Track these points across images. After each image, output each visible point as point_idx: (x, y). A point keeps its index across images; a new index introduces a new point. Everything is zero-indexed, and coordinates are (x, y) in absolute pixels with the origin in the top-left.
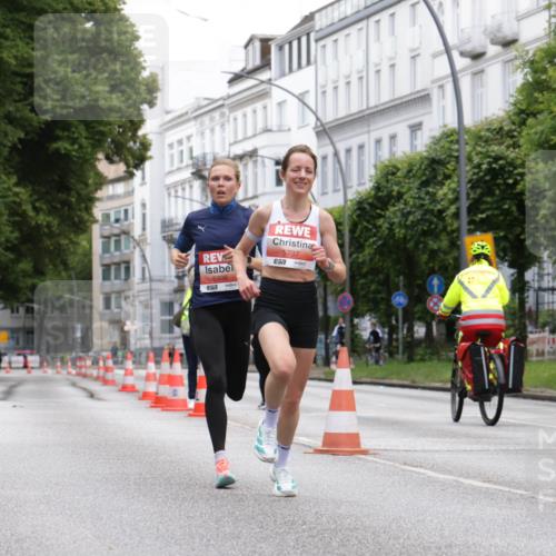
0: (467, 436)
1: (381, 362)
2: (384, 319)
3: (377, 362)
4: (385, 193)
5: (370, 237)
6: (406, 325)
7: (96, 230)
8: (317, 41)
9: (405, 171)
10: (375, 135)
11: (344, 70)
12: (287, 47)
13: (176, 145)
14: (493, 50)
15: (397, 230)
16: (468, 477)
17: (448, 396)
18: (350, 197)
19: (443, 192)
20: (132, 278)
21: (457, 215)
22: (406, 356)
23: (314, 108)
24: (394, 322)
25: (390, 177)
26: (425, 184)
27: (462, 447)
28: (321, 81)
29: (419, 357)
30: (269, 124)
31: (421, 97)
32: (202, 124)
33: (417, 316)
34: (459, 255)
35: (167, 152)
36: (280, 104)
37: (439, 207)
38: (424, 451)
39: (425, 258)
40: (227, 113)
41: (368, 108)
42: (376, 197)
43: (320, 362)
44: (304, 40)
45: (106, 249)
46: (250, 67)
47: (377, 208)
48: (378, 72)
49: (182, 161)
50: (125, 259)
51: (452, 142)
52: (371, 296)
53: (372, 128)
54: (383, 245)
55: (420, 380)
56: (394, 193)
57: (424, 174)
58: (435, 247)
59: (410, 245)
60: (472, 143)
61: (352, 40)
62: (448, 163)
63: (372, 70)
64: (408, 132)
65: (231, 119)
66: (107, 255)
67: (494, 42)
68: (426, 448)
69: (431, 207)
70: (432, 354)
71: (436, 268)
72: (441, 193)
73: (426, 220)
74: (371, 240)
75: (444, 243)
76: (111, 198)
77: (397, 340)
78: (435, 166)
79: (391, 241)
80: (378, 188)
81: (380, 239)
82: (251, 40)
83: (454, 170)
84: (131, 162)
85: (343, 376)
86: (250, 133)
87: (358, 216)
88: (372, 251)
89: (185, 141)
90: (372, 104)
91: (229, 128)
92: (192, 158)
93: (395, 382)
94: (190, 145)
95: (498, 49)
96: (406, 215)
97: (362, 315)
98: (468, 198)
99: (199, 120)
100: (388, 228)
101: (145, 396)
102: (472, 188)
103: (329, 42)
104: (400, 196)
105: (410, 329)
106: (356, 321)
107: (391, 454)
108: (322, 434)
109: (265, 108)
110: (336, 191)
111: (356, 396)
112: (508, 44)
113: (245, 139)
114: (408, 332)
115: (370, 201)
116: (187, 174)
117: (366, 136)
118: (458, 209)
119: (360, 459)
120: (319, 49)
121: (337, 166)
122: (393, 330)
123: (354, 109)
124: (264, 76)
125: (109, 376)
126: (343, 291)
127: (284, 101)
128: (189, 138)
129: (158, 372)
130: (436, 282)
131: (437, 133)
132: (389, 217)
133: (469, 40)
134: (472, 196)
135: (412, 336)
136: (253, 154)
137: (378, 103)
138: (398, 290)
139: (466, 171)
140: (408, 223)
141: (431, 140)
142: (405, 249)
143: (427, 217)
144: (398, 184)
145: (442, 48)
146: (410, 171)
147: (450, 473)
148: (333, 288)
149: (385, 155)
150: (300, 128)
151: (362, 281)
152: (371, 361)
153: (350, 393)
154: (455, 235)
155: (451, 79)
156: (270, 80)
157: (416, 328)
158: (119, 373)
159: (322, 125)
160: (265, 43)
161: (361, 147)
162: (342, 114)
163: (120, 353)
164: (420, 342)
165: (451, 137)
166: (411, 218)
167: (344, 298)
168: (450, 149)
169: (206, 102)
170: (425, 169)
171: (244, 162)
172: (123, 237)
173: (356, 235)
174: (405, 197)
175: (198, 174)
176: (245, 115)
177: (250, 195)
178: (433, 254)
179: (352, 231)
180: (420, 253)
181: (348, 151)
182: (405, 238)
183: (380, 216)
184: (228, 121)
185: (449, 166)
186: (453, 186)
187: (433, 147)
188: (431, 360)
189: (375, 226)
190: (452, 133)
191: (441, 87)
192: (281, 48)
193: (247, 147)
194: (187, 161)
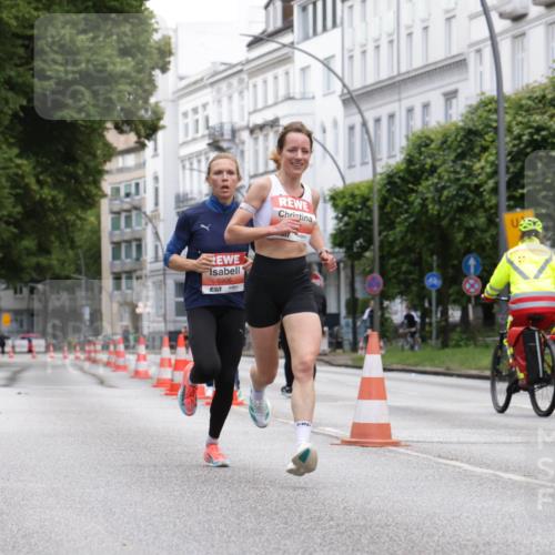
0: (506, 427)
1: (416, 348)
2: (416, 302)
3: (412, 348)
4: (417, 166)
5: (402, 214)
6: (440, 309)
7: (105, 205)
8: (343, 1)
9: (439, 142)
10: (406, 104)
11: (374, 33)
12: (311, 7)
13: (190, 114)
14: (535, 11)
15: (430, 207)
16: (507, 470)
17: (487, 384)
18: (379, 170)
19: (480, 165)
20: (144, 257)
21: (495, 190)
22: (439, 341)
23: (340, 75)
24: (427, 305)
25: (423, 149)
26: (461, 156)
27: (502, 439)
29: (454, 342)
30: (291, 91)
31: (457, 62)
32: (219, 91)
33: (452, 298)
34: (497, 234)
35: (182, 121)
36: (304, 70)
37: (476, 182)
38: (459, 443)
39: (460, 236)
40: (246, 80)
41: (399, 75)
42: (408, 171)
43: (347, 346)
44: (330, 1)
45: (115, 225)
46: (271, 29)
47: (409, 182)
48: (410, 35)
49: (197, 131)
50: (137, 236)
51: (490, 111)
52: (402, 277)
53: (404, 95)
54: (415, 222)
55: (455, 368)
56: (427, 166)
57: (460, 146)
58: (472, 224)
59: (445, 223)
60: (511, 112)
61: (381, 1)
62: (487, 133)
63: (404, 33)
64: (441, 100)
65: (251, 86)
66: (117, 232)
67: (536, 3)
68: (461, 440)
69: (467, 181)
70: (468, 339)
71: (473, 247)
72: (478, 165)
73: (461, 196)
74: (402, 217)
75: (482, 220)
76: (121, 170)
77: (430, 324)
78: (471, 137)
79: (424, 218)
80: (410, 161)
81: (412, 215)
83: (493, 142)
84: (143, 132)
85: (373, 363)
86: (270, 102)
87: (388, 191)
88: (403, 229)
89: (200, 110)
90: (403, 70)
91: (248, 95)
92: (208, 128)
93: (428, 369)
94: (206, 113)
95: (541, 9)
96: (440, 190)
97: (391, 298)
98: (507, 172)
99: (216, 87)
100: (420, 204)
101: (160, 383)
102: (511, 161)
103: (357, 2)
104: (433, 169)
105: (445, 313)
106: (386, 303)
107: (425, 446)
108: (350, 424)
109: (287, 73)
110: (364, 163)
111: (388, 384)
112: (551, 5)
113: (266, 107)
114: (442, 315)
115: (401, 174)
116: (203, 145)
117: (396, 105)
118: (497, 183)
119: (390, 451)
120: (346, 10)
121: (366, 137)
122: (426, 314)
123: (384, 75)
124: (286, 39)
125: (121, 362)
126: (371, 271)
127: (308, 67)
128: (204, 106)
129: (173, 358)
130: (472, 262)
131: (474, 102)
132: (422, 193)
134: (511, 170)
135: (447, 320)
136: (274, 123)
137: (410, 69)
138: (431, 270)
139: (506, 143)
140: (443, 198)
141: (468, 109)
142: (439, 226)
143: (463, 192)
144: (431, 156)
145: (481, 9)
146: (444, 142)
147: (488, 466)
148: (362, 268)
149: (417, 125)
150: (325, 95)
151: (393, 261)
152: (407, 347)
153: (381, 381)
154: (493, 211)
155: (489, 43)
156: (292, 43)
157: (450, 312)
158: (131, 358)
159: (349, 92)
160: (288, 3)
161: (392, 116)
162: (370, 80)
163: (131, 338)
164: (455, 326)
165: (490, 106)
166: (445, 193)
167: (373, 279)
168: (487, 118)
169: (223, 67)
170: (461, 141)
171: (265, 132)
172: (134, 213)
173: (386, 211)
174: (439, 171)
175: (215, 146)
176: (265, 82)
178: (469, 232)
179: (382, 208)
180: (455, 230)
181: (378, 121)
182: (439, 214)
183: (412, 191)
184: (247, 88)
185: (487, 137)
186: (492, 158)
187: (470, 116)
188: (467, 345)
189: (406, 202)
190: (491, 101)
191: (479, 51)
192: (304, 9)
193: (268, 116)
194: (202, 131)
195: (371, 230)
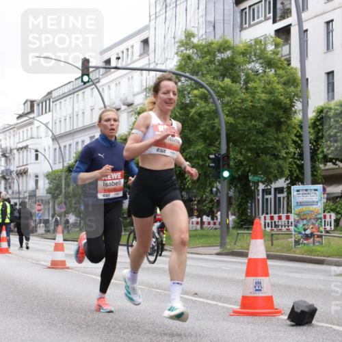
8: (53, 102)
10: (75, 140)
11: (64, 114)
12: (41, 105)
14: (123, 107)
18: (65, 165)
28: (54, 118)
30: (33, 135)
32: (6, 135)
36: (38, 127)
40: (16, 130)
41: (73, 130)
43: (52, 232)
44: (48, 102)
46: (26, 112)
48: (77, 115)
53: (74, 137)
61: (67, 102)
63: (75, 114)
64: (89, 139)
67: (124, 104)
82: (26, 102)
85: (60, 238)
86: (25, 139)
90: (75, 128)
91: (17, 136)
95: (126, 107)
99: (4, 133)
103: (58, 102)
108: (51, 261)
109: (31, 129)
110: (59, 163)
111: (65, 245)
112: (130, 105)
113: (23, 141)
117: (72, 141)
119: (65, 271)
120: (54, 106)
121: (60, 153)
123: (68, 130)
124: (31, 116)
126: (61, 203)
133: (114, 103)
136: (26, 147)
137: (77, 127)
145: (103, 106)
148: (58, 202)
149: (80, 148)
150: (46, 137)
153: (62, 244)
156: (34, 117)
159: (54, 136)
160: (32, 103)
162: (62, 132)
167: (62, 206)
169: (7, 126)
171: (22, 150)
175: (4, 155)
176: (23, 132)
177: (25, 163)
179: (66, 179)
181: (65, 147)
184: (17, 134)
192: (38, 105)
193: (24, 144)
195: (61, 188)
